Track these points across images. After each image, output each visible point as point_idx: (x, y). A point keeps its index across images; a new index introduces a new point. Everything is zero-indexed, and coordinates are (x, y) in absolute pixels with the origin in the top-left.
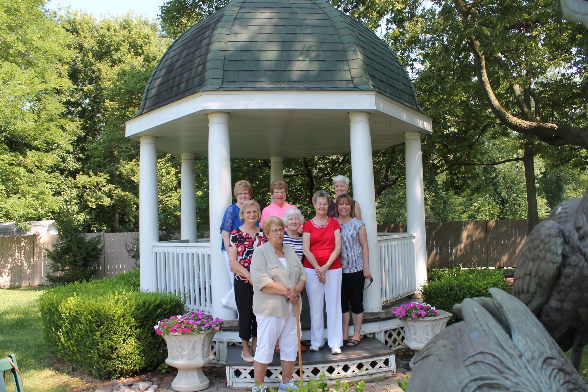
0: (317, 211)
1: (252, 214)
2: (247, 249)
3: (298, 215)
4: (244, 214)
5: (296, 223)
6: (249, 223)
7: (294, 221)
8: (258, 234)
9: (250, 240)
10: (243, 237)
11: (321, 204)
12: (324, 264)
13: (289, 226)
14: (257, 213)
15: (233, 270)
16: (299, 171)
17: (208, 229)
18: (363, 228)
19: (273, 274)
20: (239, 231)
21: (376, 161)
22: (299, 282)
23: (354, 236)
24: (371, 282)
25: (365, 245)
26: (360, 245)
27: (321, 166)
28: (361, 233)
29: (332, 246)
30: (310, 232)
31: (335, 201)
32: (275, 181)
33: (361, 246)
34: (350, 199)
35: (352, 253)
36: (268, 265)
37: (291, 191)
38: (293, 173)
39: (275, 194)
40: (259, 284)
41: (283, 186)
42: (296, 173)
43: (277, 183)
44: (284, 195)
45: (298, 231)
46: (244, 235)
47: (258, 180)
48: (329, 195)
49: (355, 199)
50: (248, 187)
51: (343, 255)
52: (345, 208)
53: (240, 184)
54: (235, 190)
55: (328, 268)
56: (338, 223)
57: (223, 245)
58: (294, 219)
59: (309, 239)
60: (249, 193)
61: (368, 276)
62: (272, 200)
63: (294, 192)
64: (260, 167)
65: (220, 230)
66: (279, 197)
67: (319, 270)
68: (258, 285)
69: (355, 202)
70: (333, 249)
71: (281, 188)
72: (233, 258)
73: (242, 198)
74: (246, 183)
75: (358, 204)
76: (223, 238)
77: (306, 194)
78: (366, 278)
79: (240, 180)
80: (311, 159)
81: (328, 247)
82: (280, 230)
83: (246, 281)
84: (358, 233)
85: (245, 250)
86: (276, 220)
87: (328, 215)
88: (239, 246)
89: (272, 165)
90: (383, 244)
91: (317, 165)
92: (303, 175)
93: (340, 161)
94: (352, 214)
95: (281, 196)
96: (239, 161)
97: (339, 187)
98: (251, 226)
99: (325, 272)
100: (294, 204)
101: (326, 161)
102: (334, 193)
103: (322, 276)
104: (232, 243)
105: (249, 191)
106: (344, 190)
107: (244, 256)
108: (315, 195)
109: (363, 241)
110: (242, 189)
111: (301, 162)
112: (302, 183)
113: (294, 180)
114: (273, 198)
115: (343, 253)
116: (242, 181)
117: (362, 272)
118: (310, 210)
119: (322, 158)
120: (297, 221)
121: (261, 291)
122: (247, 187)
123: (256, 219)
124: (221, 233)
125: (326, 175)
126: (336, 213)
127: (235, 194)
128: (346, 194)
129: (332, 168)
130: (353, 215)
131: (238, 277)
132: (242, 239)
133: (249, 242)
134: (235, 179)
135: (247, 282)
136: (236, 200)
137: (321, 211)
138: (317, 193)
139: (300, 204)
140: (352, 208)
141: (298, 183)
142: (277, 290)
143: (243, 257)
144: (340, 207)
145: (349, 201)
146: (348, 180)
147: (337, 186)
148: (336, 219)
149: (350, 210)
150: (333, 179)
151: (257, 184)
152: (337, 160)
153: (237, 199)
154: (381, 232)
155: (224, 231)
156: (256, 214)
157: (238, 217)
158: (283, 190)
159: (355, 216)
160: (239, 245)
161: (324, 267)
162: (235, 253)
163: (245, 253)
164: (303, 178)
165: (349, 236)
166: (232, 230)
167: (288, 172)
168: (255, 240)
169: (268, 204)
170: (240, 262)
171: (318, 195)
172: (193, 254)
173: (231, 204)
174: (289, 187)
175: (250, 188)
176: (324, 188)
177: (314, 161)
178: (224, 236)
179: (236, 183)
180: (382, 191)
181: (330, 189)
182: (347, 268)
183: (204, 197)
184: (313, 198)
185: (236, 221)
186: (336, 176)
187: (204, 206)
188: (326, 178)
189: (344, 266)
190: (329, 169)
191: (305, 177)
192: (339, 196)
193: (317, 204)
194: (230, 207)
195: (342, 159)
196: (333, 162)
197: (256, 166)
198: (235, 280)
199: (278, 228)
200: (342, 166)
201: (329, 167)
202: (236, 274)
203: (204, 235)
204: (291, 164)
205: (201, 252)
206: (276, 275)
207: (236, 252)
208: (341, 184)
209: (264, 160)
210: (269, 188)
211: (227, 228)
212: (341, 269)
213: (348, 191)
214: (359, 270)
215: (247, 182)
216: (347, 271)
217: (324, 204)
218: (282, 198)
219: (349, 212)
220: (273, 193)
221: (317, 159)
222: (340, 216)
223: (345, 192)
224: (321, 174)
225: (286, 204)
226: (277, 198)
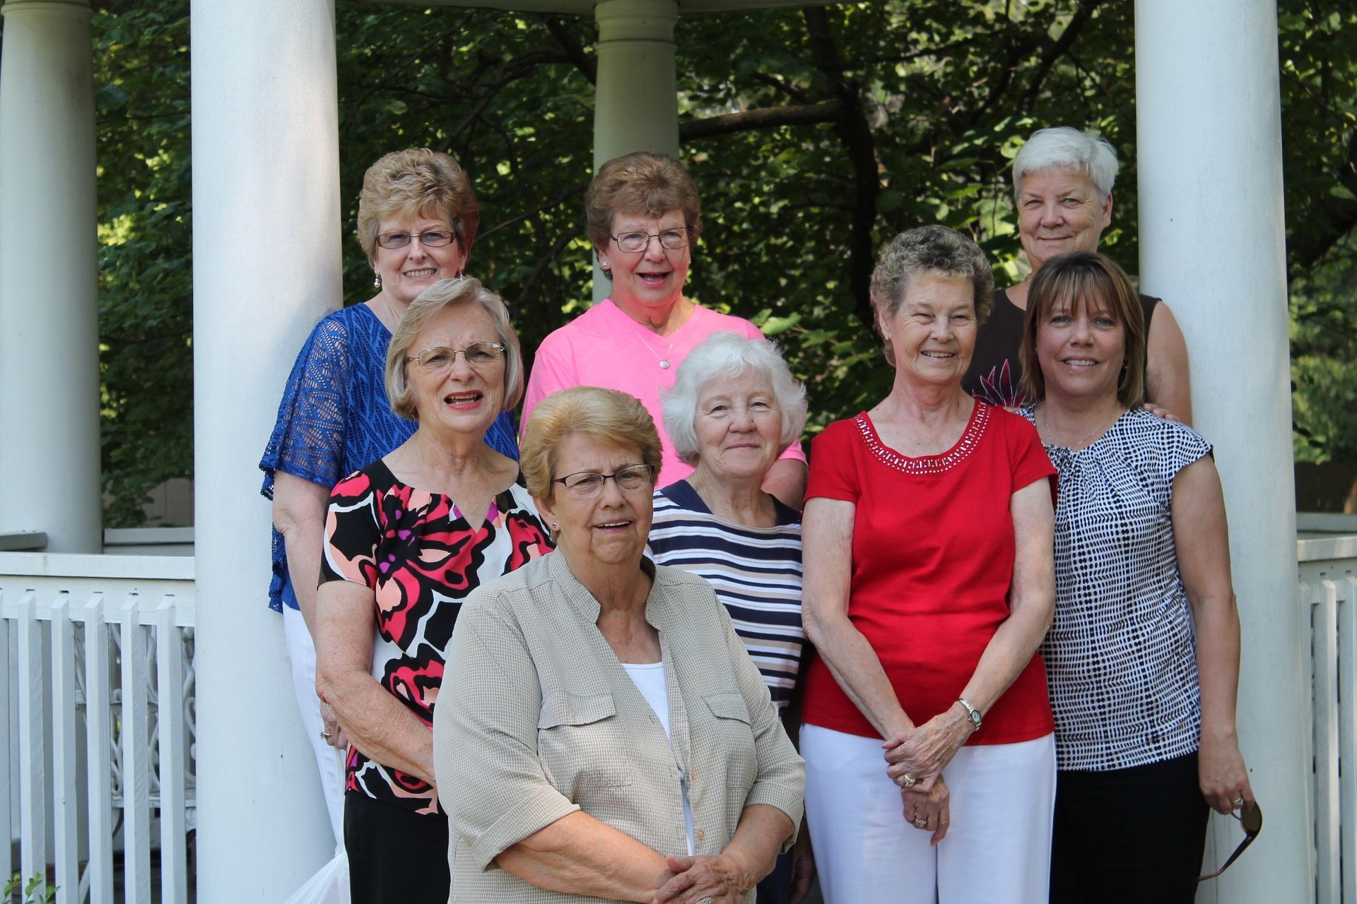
0: (903, 361)
1: (460, 367)
2: (438, 597)
3: (766, 377)
4: (411, 368)
5: (752, 431)
6: (448, 437)
7: (739, 417)
8: (505, 501)
9: (457, 537)
10: (411, 516)
11: (930, 317)
12: (943, 707)
13: (712, 453)
14: (498, 362)
15: (347, 735)
16: (779, 97)
17: (183, 466)
18: (1199, 472)
19: (577, 764)
20: (382, 478)
21: (1300, 34)
22: (747, 823)
23: (1140, 526)
24: (1252, 833)
25: (1213, 588)
26: (1183, 588)
27: (926, 65)
28: (1188, 506)
29: (998, 593)
30: (854, 495)
31: (1019, 298)
32: (622, 161)
33: (1190, 594)
34: (1121, 287)
35: (1122, 640)
36: (549, 701)
37: (727, 228)
38: (737, 109)
39: (621, 251)
40: (484, 823)
41: (670, 196)
42: (766, 111)
43: (633, 173)
44: (681, 256)
45: (768, 488)
46: (417, 502)
47: (509, 155)
48: (981, 260)
49: (1150, 289)
50: (448, 198)
51: (1064, 652)
52: (1088, 345)
53: (395, 176)
54: (363, 212)
55: (965, 731)
56: (1036, 439)
57: (280, 568)
58: (739, 403)
59: (847, 544)
60: (456, 235)
61: (1229, 794)
62: (597, 284)
63: (744, 234)
64: (524, 67)
65: (262, 475)
66: (645, 267)
67: (910, 745)
68: (477, 832)
69: (1150, 303)
70: (1002, 609)
71: (661, 209)
72: (344, 656)
73: (409, 266)
74: (435, 170)
75: (1169, 317)
76: (282, 526)
77: (821, 251)
78: (1218, 803)
79: (396, 145)
80: (859, 17)
81: (968, 600)
82: (620, 475)
83: (425, 803)
84: (1168, 509)
85: (425, 603)
86: (600, 412)
87: (969, 383)
88: (384, 578)
89: (607, 56)
90: (1331, 585)
91: (895, 58)
92: (803, 125)
93: (1055, 32)
94: (1133, 380)
95: (660, 262)
96: (384, 22)
97: (1050, 203)
98: (460, 449)
99: (944, 757)
100: (745, 310)
101: (958, 35)
102: (1009, 245)
103: (927, 785)
104: (337, 561)
105: (455, 220)
106: (1084, 226)
107: (420, 638)
108: (889, 255)
109: (1199, 561)
110: (410, 206)
111: (796, 35)
112: (798, 177)
113: (752, 151)
114: (608, 273)
115: (1066, 636)
116: (408, 155)
117: (1188, 765)
118: (844, 355)
119: (935, 13)
120: (763, 419)
121: (494, 873)
122: (439, 193)
123: (492, 402)
124: (267, 492)
125: (957, 127)
126: (1025, 378)
127: (363, 235)
128: (1094, 250)
129: (1000, 84)
130: (1139, 394)
131: (372, 776)
132: (404, 534)
133: (454, 549)
134: (362, 139)
135: (432, 808)
136: (371, 275)
137: (933, 360)
138: (906, 244)
139: (780, 313)
140: (1134, 343)
141: (773, 172)
142: (602, 868)
143: (412, 651)
144: (1055, 335)
145: (1113, 298)
146: (1106, 162)
147: (1038, 201)
148: (1020, 412)
149: (1120, 358)
150: (1007, 151)
151: (502, 180)
152: (1036, 25)
153: (377, 270)
154: (1320, 510)
155: (286, 484)
156: (487, 368)
157: (379, 389)
158: (674, 220)
159: (1148, 398)
160: (385, 567)
161: (936, 724)
162: (360, 627)
163: (422, 623)
164: (808, 146)
165: (1110, 530)
166: (340, 475)
167: (709, 102)
168: (491, 537)
169: (567, 308)
170: (385, 682)
171: (913, 256)
172: (79, 626)
173: (334, 299)
174: (708, 204)
175: (461, 199)
176: (943, 212)
177: (881, 33)
178: (287, 512)
179: (369, 164)
180: (1332, 241)
181: (986, 222)
182: (1090, 739)
183: (154, 255)
184: (879, 274)
185: (369, 418)
186: (1026, 133)
187: (152, 315)
188: (957, 149)
189: (1071, 725)
190: (980, 90)
191: (817, 140)
192: (1047, 264)
193: (904, 312)
194: (333, 326)
195: (1065, 19)
196: (1007, 39)
197: (497, 61)
198: (354, 797)
199: (607, 462)
200: (1064, 68)
201: (979, 75)
202: (357, 759)
203: (146, 508)
204: (732, 48)
205: (136, 613)
206: (600, 774)
207: (365, 614)
208: (1060, 184)
209: (550, 19)
210: (579, 211)
211: (312, 459)
212: (1046, 744)
213: (1106, 232)
214: (1175, 747)
215: (441, 160)
216: (1090, 760)
217: (953, 317)
218: (664, 275)
219: (1108, 371)
220: (603, 240)
221: (895, 21)
222: (1050, 398)
223: (1085, 242)
224: (921, 123)
225: (692, 312)
226: (632, 270)
